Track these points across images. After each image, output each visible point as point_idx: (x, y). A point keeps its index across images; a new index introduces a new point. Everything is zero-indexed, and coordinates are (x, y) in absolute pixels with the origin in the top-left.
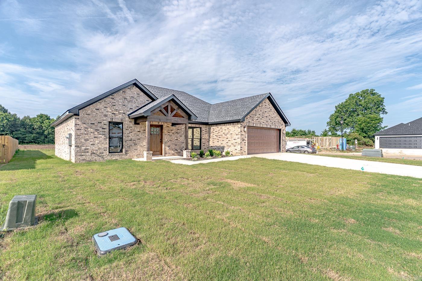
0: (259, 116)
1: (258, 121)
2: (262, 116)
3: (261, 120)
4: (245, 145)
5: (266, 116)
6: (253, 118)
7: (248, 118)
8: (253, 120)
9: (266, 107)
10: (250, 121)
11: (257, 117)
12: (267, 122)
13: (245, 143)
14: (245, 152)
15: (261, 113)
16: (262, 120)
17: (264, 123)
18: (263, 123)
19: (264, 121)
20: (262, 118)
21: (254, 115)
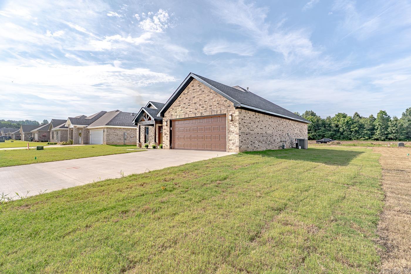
0: (184, 105)
1: (182, 111)
2: (189, 104)
3: (186, 109)
4: (167, 139)
5: (194, 102)
6: (176, 110)
7: (171, 112)
8: (175, 112)
9: (195, 91)
10: (173, 114)
11: (181, 108)
12: (196, 109)
13: (167, 137)
14: (167, 146)
15: (187, 100)
16: (188, 109)
17: (191, 113)
18: (189, 113)
19: (191, 110)
20: (188, 107)
21: (177, 106)
